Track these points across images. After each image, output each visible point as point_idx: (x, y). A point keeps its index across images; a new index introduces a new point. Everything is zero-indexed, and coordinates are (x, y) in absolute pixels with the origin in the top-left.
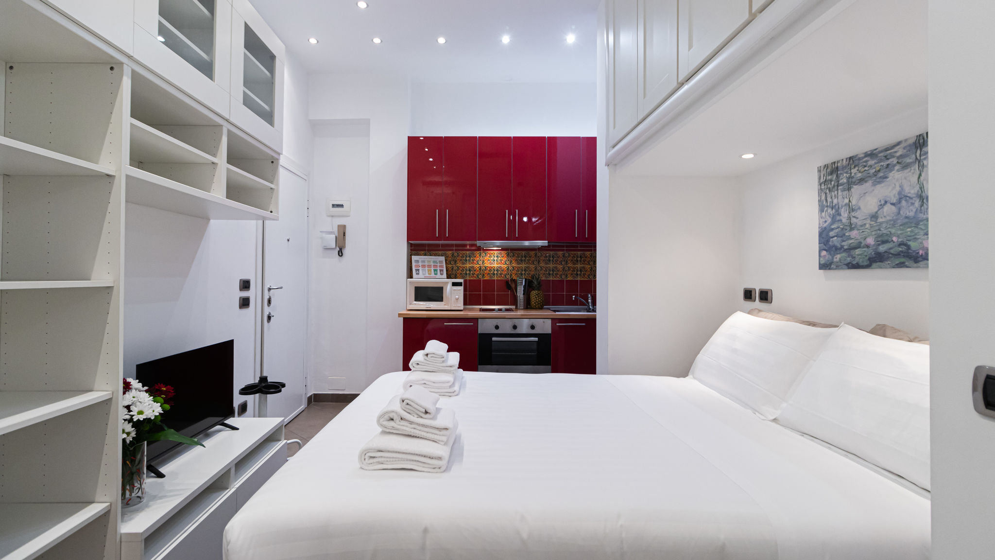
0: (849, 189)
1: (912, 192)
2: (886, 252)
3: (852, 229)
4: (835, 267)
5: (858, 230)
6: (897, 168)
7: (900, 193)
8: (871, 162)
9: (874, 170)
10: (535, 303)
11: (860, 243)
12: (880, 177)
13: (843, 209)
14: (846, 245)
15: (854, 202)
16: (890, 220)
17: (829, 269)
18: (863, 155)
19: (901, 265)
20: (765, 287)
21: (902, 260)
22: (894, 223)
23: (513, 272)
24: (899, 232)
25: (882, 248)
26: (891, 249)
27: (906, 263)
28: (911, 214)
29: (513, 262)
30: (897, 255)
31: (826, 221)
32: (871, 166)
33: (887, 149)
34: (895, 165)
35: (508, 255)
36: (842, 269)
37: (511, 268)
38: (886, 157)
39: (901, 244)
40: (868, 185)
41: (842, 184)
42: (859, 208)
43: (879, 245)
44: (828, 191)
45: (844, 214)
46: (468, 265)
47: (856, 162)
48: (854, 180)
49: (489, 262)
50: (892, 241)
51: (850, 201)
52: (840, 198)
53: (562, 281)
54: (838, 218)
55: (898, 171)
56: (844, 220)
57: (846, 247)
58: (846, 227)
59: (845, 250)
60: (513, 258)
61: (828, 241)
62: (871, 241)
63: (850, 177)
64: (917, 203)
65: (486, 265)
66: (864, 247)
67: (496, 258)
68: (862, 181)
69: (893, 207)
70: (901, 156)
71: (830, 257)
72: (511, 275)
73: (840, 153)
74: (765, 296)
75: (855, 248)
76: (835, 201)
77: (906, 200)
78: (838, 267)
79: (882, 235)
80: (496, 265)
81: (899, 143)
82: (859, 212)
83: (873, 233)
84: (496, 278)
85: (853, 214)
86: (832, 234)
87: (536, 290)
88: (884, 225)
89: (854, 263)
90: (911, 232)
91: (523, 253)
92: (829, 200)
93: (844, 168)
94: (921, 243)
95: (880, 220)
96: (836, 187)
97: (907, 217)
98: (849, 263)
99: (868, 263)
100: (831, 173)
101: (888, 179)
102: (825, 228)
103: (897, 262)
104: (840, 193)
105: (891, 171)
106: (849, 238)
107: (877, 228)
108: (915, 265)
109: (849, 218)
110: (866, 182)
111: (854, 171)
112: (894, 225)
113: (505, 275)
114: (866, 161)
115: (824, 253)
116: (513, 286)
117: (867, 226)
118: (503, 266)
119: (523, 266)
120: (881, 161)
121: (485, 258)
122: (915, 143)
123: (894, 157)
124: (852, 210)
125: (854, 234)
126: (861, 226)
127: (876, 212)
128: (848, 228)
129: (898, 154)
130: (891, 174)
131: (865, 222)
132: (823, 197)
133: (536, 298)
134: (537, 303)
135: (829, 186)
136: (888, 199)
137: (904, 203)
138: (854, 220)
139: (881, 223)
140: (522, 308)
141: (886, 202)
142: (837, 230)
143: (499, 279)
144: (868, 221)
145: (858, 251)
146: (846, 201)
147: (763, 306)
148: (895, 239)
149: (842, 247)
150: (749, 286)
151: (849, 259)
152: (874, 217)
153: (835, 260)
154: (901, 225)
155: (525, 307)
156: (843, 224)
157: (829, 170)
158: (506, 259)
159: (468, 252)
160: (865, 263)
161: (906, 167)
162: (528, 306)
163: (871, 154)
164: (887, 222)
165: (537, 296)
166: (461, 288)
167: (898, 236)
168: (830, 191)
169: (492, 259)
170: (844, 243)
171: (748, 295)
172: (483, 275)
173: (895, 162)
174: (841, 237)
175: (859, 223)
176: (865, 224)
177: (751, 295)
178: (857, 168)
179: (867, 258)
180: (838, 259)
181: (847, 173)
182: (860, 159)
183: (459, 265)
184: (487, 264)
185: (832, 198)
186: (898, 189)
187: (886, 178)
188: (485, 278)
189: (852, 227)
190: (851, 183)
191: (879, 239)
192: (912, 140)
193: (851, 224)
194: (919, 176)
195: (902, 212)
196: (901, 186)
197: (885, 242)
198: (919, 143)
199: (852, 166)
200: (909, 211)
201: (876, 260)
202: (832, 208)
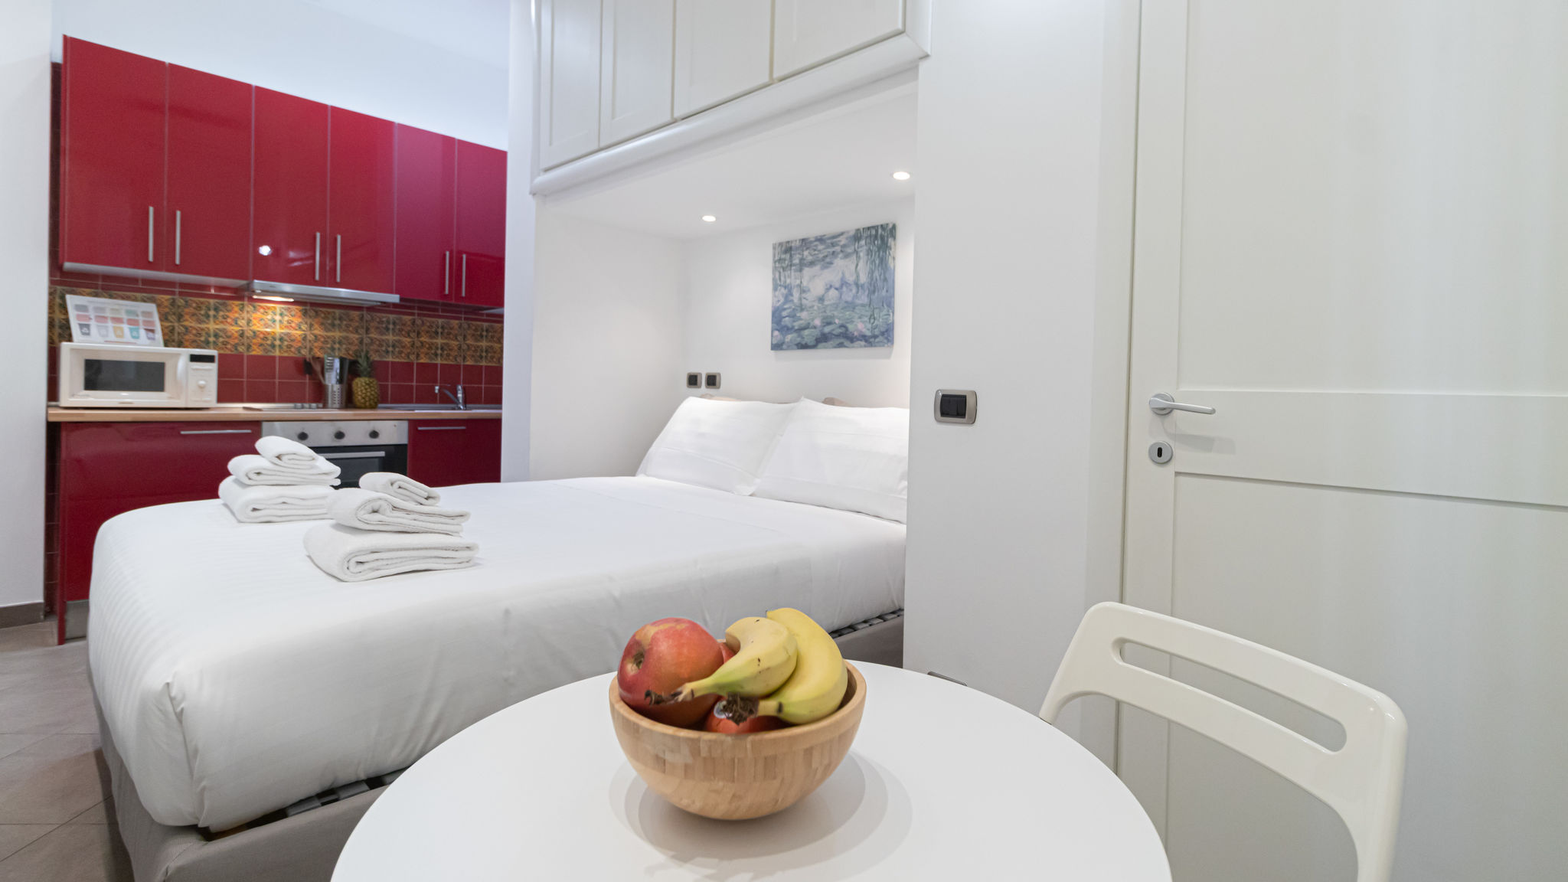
0: (801, 270)
2: (829, 333)
3: (802, 310)
4: (786, 347)
5: (807, 311)
6: (841, 255)
7: (842, 279)
8: (821, 247)
9: (822, 255)
10: (363, 398)
11: (809, 323)
12: (827, 262)
13: (795, 290)
14: (797, 325)
15: (805, 284)
16: (834, 304)
17: (781, 349)
18: (814, 239)
19: (841, 345)
20: (712, 371)
21: (842, 340)
22: (836, 306)
23: (316, 344)
24: (840, 315)
25: (827, 330)
26: (833, 330)
27: (845, 344)
28: (849, 299)
29: (316, 326)
30: (838, 336)
31: (779, 301)
32: (819, 251)
33: (833, 237)
34: (838, 254)
35: (305, 313)
36: (793, 349)
37: (310, 337)
38: (832, 244)
39: (842, 326)
40: (817, 268)
41: (795, 265)
42: (809, 290)
43: (824, 326)
44: (781, 270)
45: (796, 295)
46: (212, 326)
47: (808, 245)
48: (805, 262)
49: (262, 322)
50: (835, 323)
51: (801, 282)
52: (792, 278)
53: (410, 365)
54: (791, 298)
55: (841, 259)
56: (796, 300)
57: (796, 328)
58: (797, 308)
59: (796, 331)
60: (316, 320)
61: (780, 321)
62: (817, 322)
63: (802, 259)
64: (854, 290)
65: (255, 328)
66: (812, 328)
67: (278, 318)
68: (812, 264)
69: (836, 292)
70: (844, 246)
71: (782, 337)
72: (311, 349)
73: (794, 233)
74: (712, 381)
75: (804, 329)
76: (788, 281)
77: (847, 287)
78: (789, 348)
79: (827, 317)
80: (278, 330)
81: (842, 234)
82: (809, 294)
83: (821, 315)
84: (277, 353)
85: (804, 295)
86: (784, 314)
87: (365, 376)
88: (829, 308)
89: (804, 343)
90: (850, 315)
91: (337, 312)
92: (782, 279)
93: (797, 248)
94: (856, 325)
95: (826, 303)
96: (789, 267)
97: (846, 302)
98: (799, 343)
99: (815, 343)
100: (786, 252)
101: (833, 266)
102: (778, 307)
103: (838, 343)
104: (793, 273)
105: (836, 257)
106: (800, 319)
107: (823, 310)
108: (851, 345)
109: (800, 299)
110: (815, 265)
111: (806, 253)
112: (836, 309)
113: (299, 350)
114: (816, 246)
115: (776, 333)
116: (318, 368)
117: (815, 308)
118: (294, 332)
119: (337, 334)
120: (828, 247)
121: (254, 315)
122: (854, 236)
123: (838, 245)
124: (803, 291)
125: (804, 315)
126: (810, 307)
127: (823, 296)
128: (799, 309)
129: (842, 243)
130: (835, 261)
131: (814, 303)
132: (777, 276)
133: (366, 389)
134: (367, 399)
135: (783, 264)
136: (833, 284)
137: (844, 289)
138: (804, 301)
139: (827, 306)
140: (337, 405)
141: (831, 286)
142: (788, 311)
143: (286, 355)
144: (816, 303)
145: (806, 332)
146: (798, 282)
147: (711, 391)
148: (837, 321)
149: (793, 327)
150: (694, 370)
151: (799, 340)
152: (821, 299)
153: (786, 340)
154: (842, 309)
155: (344, 404)
156: (795, 305)
157: (783, 249)
158: (300, 320)
159: (212, 301)
160: (812, 344)
161: (847, 256)
162: (349, 401)
163: (821, 240)
164: (831, 305)
165: (367, 387)
166: (213, 367)
167: (839, 319)
168: (783, 270)
169: (269, 317)
170: (794, 323)
171: (693, 380)
172: (249, 347)
173: (839, 250)
174: (793, 317)
175: (809, 305)
176: (813, 306)
177: (696, 380)
178: (808, 251)
179: (814, 338)
180: (789, 339)
181: (799, 254)
182: (811, 242)
183: (190, 323)
184: (258, 327)
185: (785, 277)
186: (840, 275)
188: (254, 353)
189: (802, 308)
190: (803, 265)
191: (825, 321)
192: (852, 233)
193: (801, 305)
194: (857, 265)
195: (843, 297)
196: (843, 273)
197: (829, 324)
198: (857, 237)
199: (805, 248)
200: (848, 296)
201: (822, 340)
202: (785, 287)
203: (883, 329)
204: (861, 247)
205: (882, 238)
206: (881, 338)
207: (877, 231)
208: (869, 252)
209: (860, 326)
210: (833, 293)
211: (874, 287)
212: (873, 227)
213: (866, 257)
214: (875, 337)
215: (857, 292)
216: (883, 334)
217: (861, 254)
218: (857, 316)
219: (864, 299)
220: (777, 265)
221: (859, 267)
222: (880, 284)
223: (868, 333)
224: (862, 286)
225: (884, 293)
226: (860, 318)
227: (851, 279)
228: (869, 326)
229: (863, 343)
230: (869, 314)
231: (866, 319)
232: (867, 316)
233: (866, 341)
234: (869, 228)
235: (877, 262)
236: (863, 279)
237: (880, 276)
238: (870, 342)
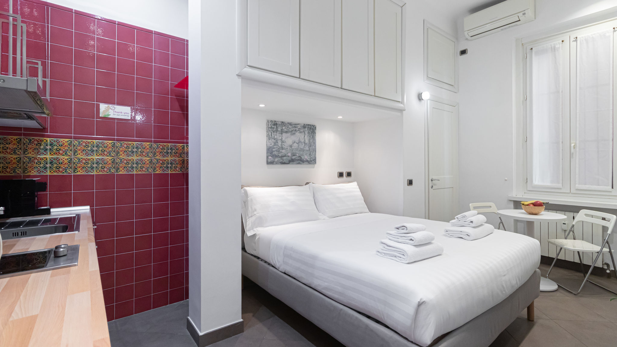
0: (282, 134)
1: (302, 141)
2: (294, 159)
3: (282, 149)
4: (275, 163)
6: (298, 132)
7: (299, 140)
8: (290, 127)
9: (291, 130)
11: (286, 155)
12: (293, 133)
13: (279, 141)
14: (280, 155)
15: (283, 139)
16: (296, 148)
17: (273, 164)
18: (287, 123)
19: (299, 163)
21: (299, 162)
22: (297, 149)
24: (299, 153)
25: (293, 157)
26: (296, 158)
27: (301, 163)
28: (302, 148)
30: (298, 160)
31: (271, 144)
32: (290, 128)
33: (295, 125)
34: (297, 131)
36: (278, 164)
38: (295, 127)
39: (299, 157)
40: (289, 134)
41: (279, 131)
42: (286, 142)
44: (272, 132)
45: (280, 143)
47: (285, 125)
48: (283, 131)
52: (278, 136)
54: (277, 144)
55: (299, 133)
56: (280, 145)
57: (280, 156)
58: (280, 148)
59: (280, 157)
61: (272, 152)
62: (289, 154)
63: (282, 129)
64: (304, 145)
68: (286, 132)
70: (299, 129)
71: (273, 159)
73: (279, 118)
75: (284, 156)
76: (276, 137)
78: (276, 163)
79: (293, 153)
81: (299, 124)
83: (291, 152)
85: (283, 144)
86: (274, 150)
88: (294, 150)
89: (284, 162)
90: (302, 153)
92: (273, 135)
93: (279, 125)
94: (304, 157)
95: (293, 148)
96: (276, 131)
97: (301, 148)
99: (289, 162)
100: (274, 125)
102: (271, 147)
103: (298, 162)
104: (278, 134)
106: (281, 152)
107: (292, 150)
108: (303, 163)
110: (288, 133)
111: (284, 128)
112: (297, 150)
114: (288, 126)
115: (270, 157)
117: (288, 149)
120: (293, 128)
122: (303, 126)
124: (283, 142)
125: (283, 151)
126: (286, 149)
129: (299, 127)
130: (296, 133)
131: (288, 147)
132: (270, 134)
135: (273, 130)
137: (300, 144)
138: (283, 146)
139: (293, 149)
141: (295, 142)
142: (276, 149)
144: (289, 147)
145: (285, 158)
146: (281, 138)
148: (297, 155)
149: (278, 156)
151: (281, 161)
152: (291, 146)
153: (275, 160)
154: (299, 150)
156: (279, 147)
157: (273, 123)
160: (287, 162)
161: (301, 132)
163: (290, 124)
164: (295, 149)
168: (273, 132)
170: (279, 154)
173: (298, 129)
174: (278, 152)
175: (286, 147)
176: (288, 148)
178: (285, 127)
179: (288, 160)
180: (277, 160)
181: (281, 127)
182: (286, 124)
185: (274, 135)
186: (298, 138)
187: (295, 134)
189: (282, 148)
190: (282, 132)
191: (293, 154)
192: (303, 125)
193: (282, 147)
194: (304, 136)
195: (299, 146)
196: (299, 138)
197: (294, 155)
198: (304, 126)
199: (283, 126)
200: (302, 146)
201: (291, 161)
202: (274, 139)
203: (314, 159)
204: (306, 130)
205: (313, 129)
206: (313, 162)
207: (311, 126)
208: (309, 133)
209: (306, 157)
210: (295, 145)
211: (311, 145)
212: (310, 125)
213: (307, 134)
214: (311, 161)
215: (305, 146)
216: (314, 160)
217: (306, 133)
218: (305, 154)
219: (307, 148)
220: (270, 129)
221: (305, 137)
222: (312, 144)
223: (309, 160)
224: (307, 144)
225: (314, 147)
226: (306, 154)
227: (303, 141)
228: (309, 157)
229: (307, 163)
230: (309, 153)
231: (308, 155)
232: (308, 154)
233: (308, 162)
234: (308, 125)
235: (311, 137)
236: (307, 141)
237: (312, 141)
238: (309, 163)
